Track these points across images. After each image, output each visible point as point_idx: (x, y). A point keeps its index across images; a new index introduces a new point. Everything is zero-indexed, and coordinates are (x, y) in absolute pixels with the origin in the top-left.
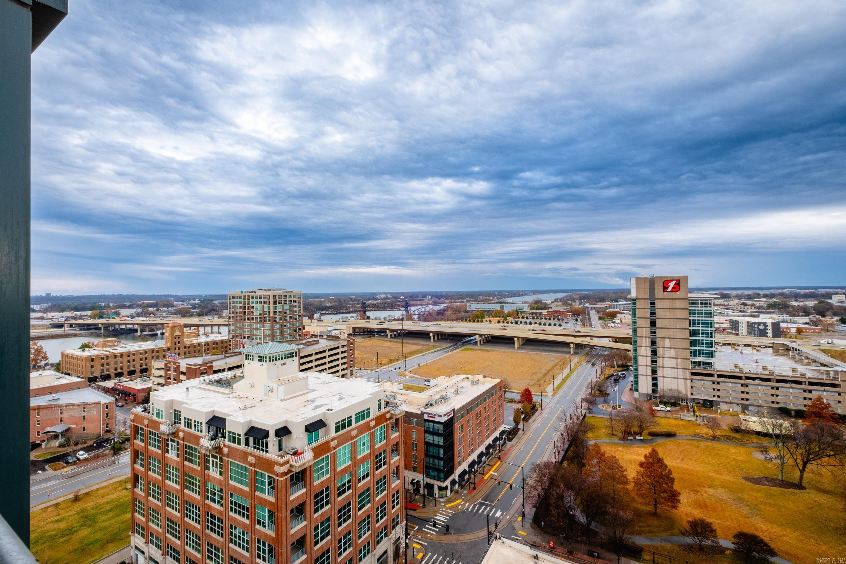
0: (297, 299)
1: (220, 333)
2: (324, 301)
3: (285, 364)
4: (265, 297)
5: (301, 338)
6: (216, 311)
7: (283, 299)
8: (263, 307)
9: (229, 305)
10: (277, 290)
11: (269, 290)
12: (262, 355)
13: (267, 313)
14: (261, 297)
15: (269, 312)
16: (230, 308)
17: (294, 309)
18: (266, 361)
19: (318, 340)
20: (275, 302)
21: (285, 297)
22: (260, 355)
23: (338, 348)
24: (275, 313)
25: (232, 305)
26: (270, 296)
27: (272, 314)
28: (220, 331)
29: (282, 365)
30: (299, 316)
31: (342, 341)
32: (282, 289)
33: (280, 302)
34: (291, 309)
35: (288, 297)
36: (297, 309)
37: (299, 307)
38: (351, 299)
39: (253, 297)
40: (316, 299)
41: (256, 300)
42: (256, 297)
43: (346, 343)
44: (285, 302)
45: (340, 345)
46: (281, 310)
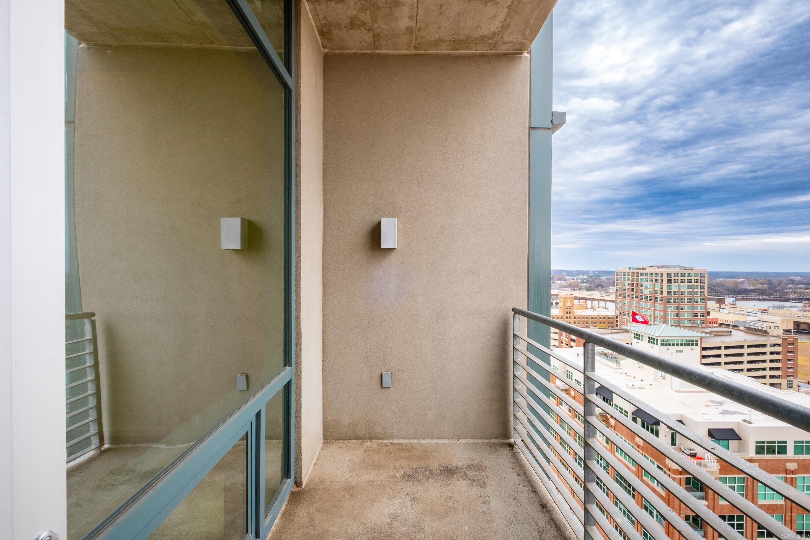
0: (699, 278)
1: (607, 309)
2: (742, 282)
3: (681, 351)
4: (657, 275)
5: (704, 325)
6: (603, 286)
7: (680, 278)
8: (654, 285)
9: (616, 281)
10: (672, 267)
11: (663, 267)
12: (653, 337)
13: (659, 292)
14: (651, 275)
15: (662, 292)
16: (617, 285)
17: (695, 290)
18: (657, 344)
19: (731, 332)
20: (669, 281)
21: (683, 275)
22: (651, 336)
23: (764, 346)
24: (669, 293)
25: (619, 281)
26: (662, 274)
27: (665, 294)
28: (607, 307)
29: (677, 351)
30: (703, 299)
31: (771, 338)
32: (679, 266)
33: (676, 281)
34: (691, 290)
35: (687, 275)
36: (699, 290)
37: (703, 288)
38: (793, 282)
39: (642, 274)
40: (729, 280)
41: (646, 277)
42: (646, 274)
43: (780, 342)
44: (683, 281)
45: (768, 343)
46: (677, 290)
